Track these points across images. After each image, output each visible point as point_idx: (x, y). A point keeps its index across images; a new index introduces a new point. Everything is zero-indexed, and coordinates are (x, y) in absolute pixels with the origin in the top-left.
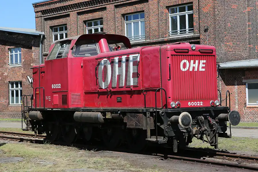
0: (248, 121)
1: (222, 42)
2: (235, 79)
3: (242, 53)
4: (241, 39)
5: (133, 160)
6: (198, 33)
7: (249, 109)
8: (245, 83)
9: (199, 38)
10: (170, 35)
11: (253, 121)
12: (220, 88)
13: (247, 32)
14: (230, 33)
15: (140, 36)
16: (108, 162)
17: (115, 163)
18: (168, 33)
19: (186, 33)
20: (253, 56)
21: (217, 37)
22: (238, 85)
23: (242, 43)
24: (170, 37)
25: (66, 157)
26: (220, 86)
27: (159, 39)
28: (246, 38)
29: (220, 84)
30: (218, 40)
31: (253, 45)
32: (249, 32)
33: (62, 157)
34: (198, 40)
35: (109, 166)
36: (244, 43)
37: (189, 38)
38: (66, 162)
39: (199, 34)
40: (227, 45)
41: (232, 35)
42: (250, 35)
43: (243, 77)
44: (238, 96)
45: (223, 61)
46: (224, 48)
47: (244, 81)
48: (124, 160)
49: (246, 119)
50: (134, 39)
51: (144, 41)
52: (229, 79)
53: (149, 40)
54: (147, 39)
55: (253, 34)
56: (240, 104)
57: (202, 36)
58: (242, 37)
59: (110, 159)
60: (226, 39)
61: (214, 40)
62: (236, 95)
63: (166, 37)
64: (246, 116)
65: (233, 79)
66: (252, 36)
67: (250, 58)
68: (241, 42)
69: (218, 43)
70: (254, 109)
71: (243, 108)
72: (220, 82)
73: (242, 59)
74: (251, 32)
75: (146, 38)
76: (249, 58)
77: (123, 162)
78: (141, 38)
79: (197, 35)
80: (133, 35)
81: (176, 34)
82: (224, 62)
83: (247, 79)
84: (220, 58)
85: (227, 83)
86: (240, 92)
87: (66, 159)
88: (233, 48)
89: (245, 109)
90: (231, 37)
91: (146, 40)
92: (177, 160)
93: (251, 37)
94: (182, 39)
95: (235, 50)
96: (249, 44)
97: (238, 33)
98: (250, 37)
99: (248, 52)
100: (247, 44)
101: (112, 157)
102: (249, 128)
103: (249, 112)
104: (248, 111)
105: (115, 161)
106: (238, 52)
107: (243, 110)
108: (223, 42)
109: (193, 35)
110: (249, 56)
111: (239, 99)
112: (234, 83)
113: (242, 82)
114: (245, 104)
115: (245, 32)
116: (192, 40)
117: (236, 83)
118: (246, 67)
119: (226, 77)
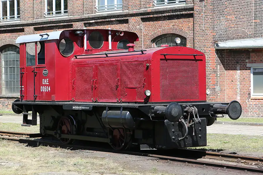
0: (252, 116)
1: (222, 14)
2: (237, 63)
3: (246, 30)
4: (245, 12)
5: (125, 162)
6: (191, 3)
7: (254, 100)
8: (250, 67)
9: (192, 9)
10: (155, 5)
11: (259, 116)
12: (218, 73)
13: (253, 3)
14: (232, 4)
15: (116, 6)
16: (93, 164)
17: (102, 165)
18: (152, 3)
19: (175, 2)
20: (259, 34)
21: (216, 9)
22: (241, 70)
23: (246, 17)
24: (155, 8)
25: (35, 157)
26: (218, 71)
27: (141, 10)
28: (251, 11)
29: (218, 68)
30: (217, 12)
31: (260, 20)
32: (255, 3)
33: (28, 157)
34: (191, 12)
35: (95, 169)
36: (249, 18)
37: (180, 10)
38: (36, 163)
39: (193, 5)
40: (228, 19)
41: (234, 6)
42: (256, 7)
43: (247, 61)
44: (240, 85)
45: (223, 39)
46: (225, 23)
47: (248, 65)
48: (114, 162)
49: (249, 114)
50: (108, 9)
51: (121, 11)
52: (229, 63)
53: (127, 11)
54: (125, 10)
55: (260, 5)
56: (242, 95)
57: (196, 7)
58: (246, 9)
59: (95, 161)
60: (226, 12)
61: (212, 12)
62: (238, 83)
63: (149, 7)
64: (250, 110)
65: (234, 63)
66: (259, 8)
67: (256, 37)
68: (245, 15)
69: (217, 16)
70: (260, 100)
71: (246, 100)
72: (218, 66)
73: (245, 38)
74: (258, 4)
75: (124, 7)
76: (254, 36)
77: (112, 165)
78: (117, 8)
79: (190, 5)
80: (106, 4)
81: (163, 4)
82: (223, 41)
83: (252, 62)
84: (219, 36)
85: (227, 68)
86: (243, 80)
87: (35, 160)
88: (235, 23)
89: (249, 101)
90: (233, 9)
91: (123, 10)
92: (179, 163)
93: (258, 10)
94: (170, 10)
95: (238, 26)
96: (255, 19)
97: (241, 4)
98: (256, 10)
99: (253, 29)
100: (252, 18)
101: (96, 158)
102: (256, 125)
103: (254, 105)
104: (253, 103)
105: (101, 163)
106: (242, 28)
107: (247, 102)
108: (224, 15)
109: (184, 5)
110: (254, 33)
111: (241, 88)
112: (236, 68)
113: (246, 66)
114: (249, 94)
115: (250, 3)
116: (184, 11)
117: (238, 68)
118: (252, 48)
119: (226, 59)
